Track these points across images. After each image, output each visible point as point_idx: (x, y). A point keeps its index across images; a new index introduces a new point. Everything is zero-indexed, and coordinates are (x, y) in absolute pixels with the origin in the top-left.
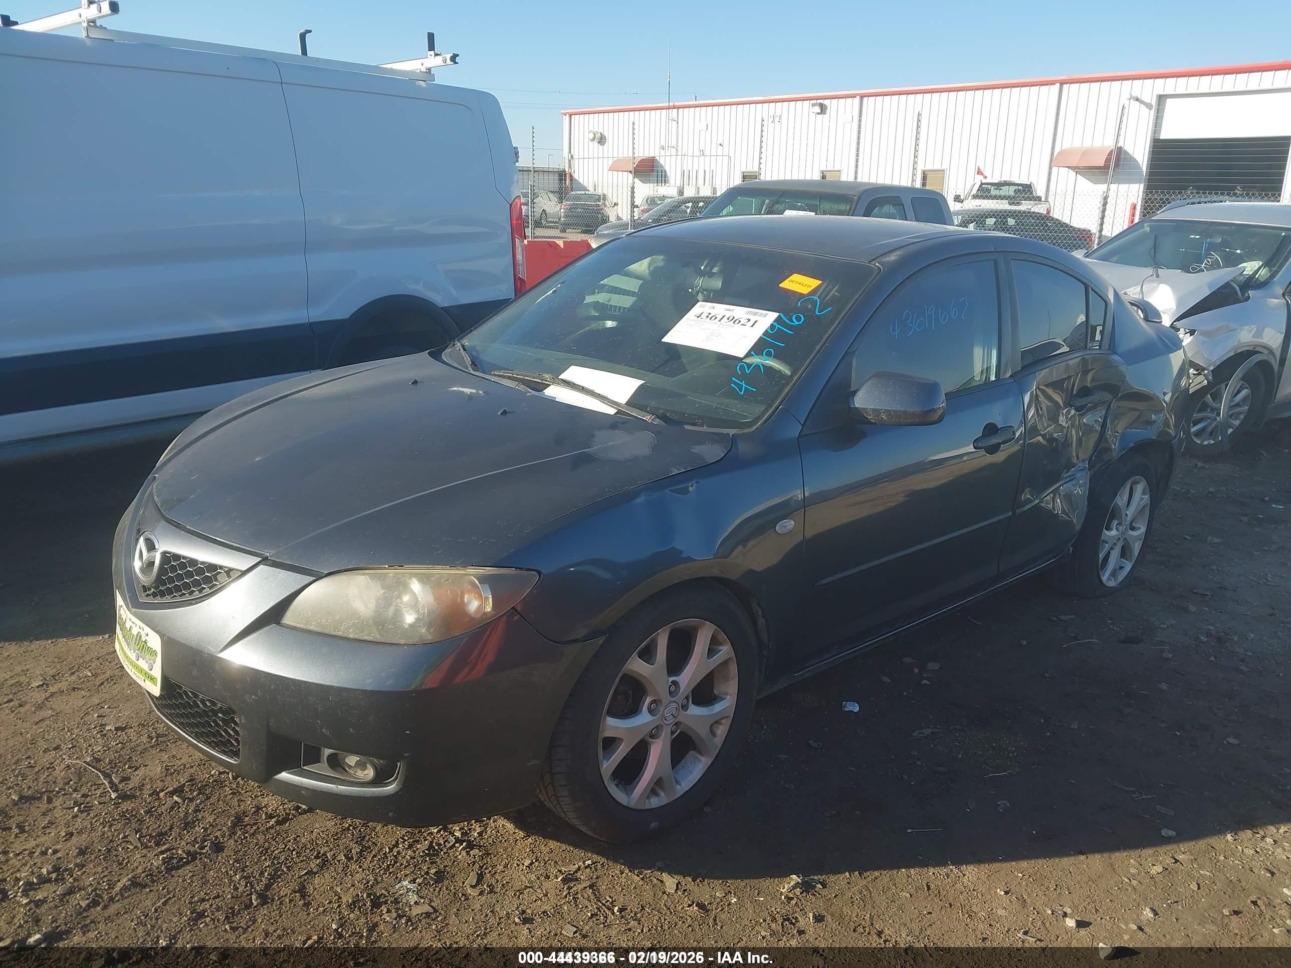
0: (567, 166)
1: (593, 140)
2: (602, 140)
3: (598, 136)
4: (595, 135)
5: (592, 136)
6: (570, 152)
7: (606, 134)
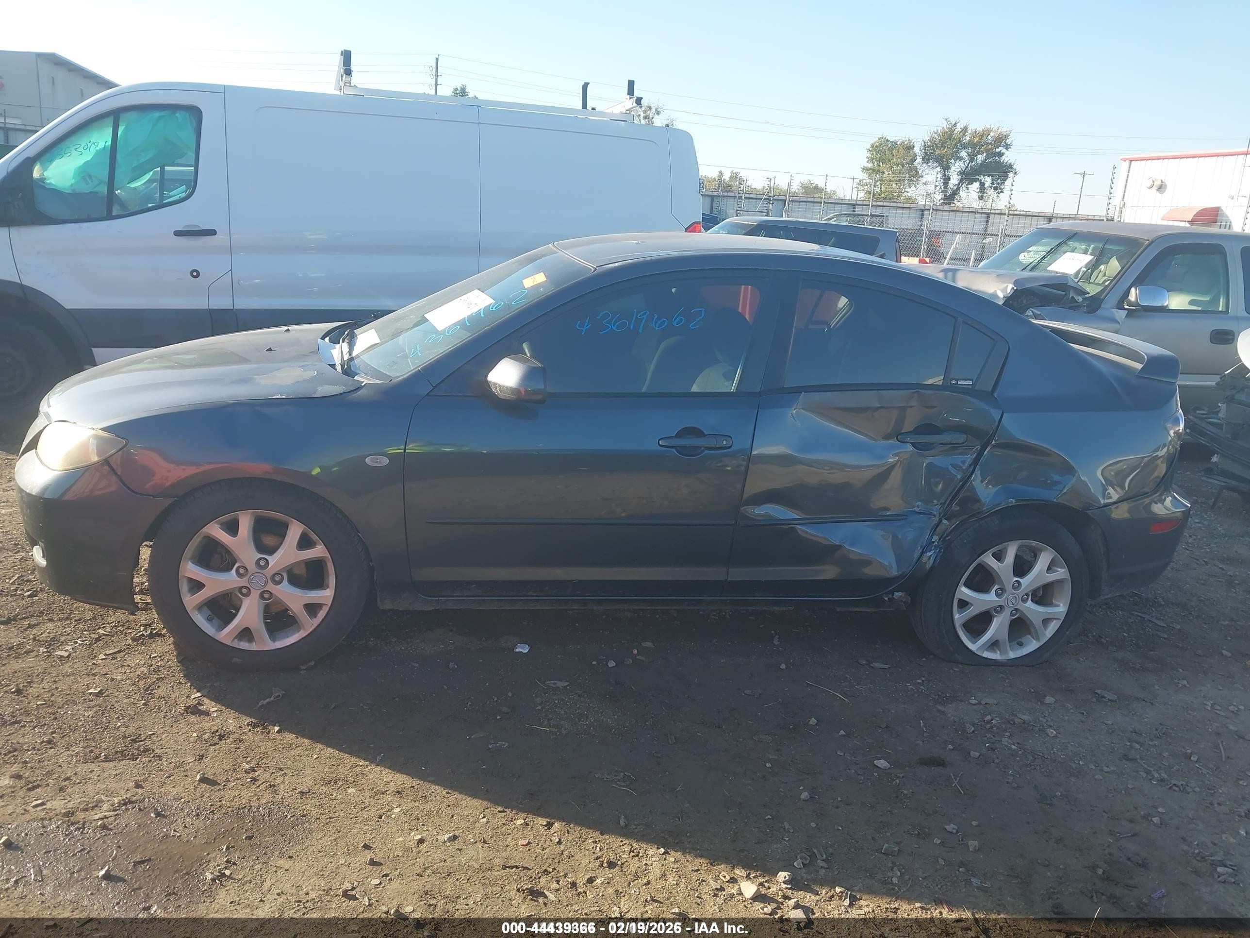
0: (1117, 214)
1: (1151, 187)
2: (1161, 188)
3: (1158, 183)
4: (1154, 182)
5: (1150, 183)
6: (1123, 200)
7: (1166, 181)
